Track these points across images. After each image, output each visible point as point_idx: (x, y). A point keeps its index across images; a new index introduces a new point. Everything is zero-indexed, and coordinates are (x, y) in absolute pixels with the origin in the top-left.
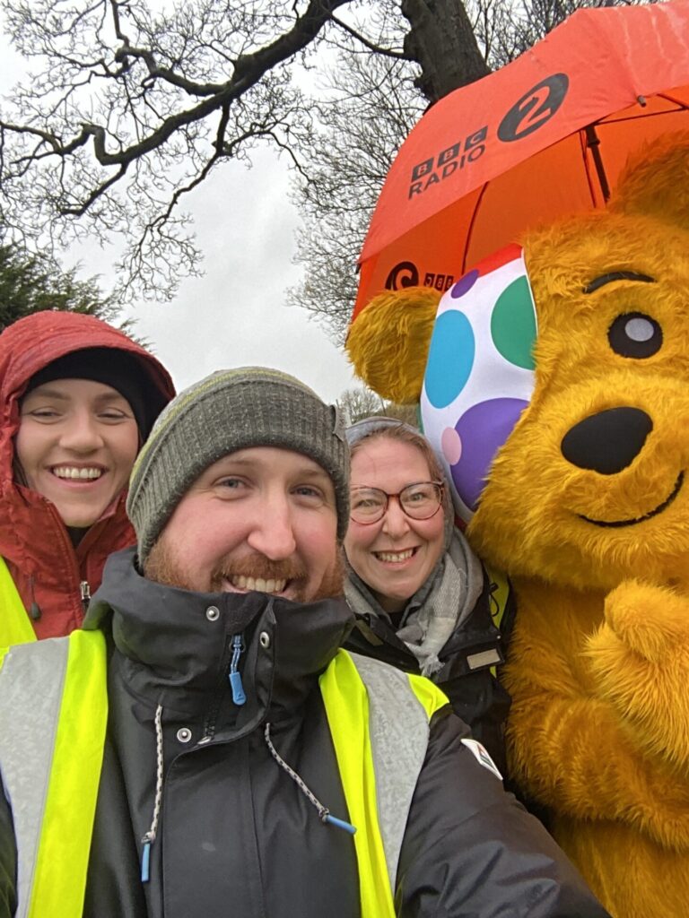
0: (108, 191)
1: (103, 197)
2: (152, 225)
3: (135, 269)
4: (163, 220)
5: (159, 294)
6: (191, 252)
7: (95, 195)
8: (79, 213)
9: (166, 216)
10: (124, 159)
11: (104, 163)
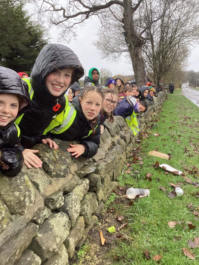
0: (63, 22)
1: (62, 23)
2: (68, 27)
3: (63, 35)
4: (71, 27)
5: (66, 42)
6: (75, 35)
7: (60, 22)
8: (56, 25)
9: (72, 27)
10: (68, 18)
11: (64, 17)
